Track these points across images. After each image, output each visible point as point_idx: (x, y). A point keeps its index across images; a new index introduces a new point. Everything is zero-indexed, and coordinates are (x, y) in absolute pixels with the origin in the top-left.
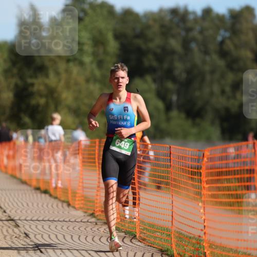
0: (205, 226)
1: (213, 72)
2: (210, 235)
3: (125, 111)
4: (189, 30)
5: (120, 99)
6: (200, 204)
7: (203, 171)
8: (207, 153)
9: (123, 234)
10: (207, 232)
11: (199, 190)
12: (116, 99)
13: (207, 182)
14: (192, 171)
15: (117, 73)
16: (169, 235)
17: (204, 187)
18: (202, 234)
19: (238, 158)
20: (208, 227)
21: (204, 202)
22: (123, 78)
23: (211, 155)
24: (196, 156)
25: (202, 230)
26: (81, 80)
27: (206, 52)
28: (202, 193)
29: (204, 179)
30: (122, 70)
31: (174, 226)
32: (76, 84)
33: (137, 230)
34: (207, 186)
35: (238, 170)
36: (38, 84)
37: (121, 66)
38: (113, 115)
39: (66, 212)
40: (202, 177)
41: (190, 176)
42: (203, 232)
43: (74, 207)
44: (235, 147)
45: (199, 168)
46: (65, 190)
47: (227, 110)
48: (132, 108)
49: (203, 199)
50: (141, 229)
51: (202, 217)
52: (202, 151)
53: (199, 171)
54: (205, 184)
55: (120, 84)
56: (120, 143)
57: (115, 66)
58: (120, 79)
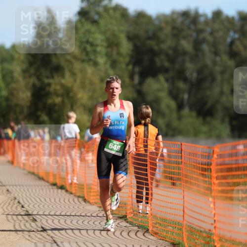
0: (215, 221)
2: (220, 229)
3: (121, 117)
4: (200, 31)
5: (115, 105)
6: (211, 199)
7: (213, 167)
8: (217, 150)
9: (136, 228)
10: (217, 226)
11: (209, 186)
13: (217, 178)
14: (202, 167)
15: (112, 84)
16: (181, 229)
17: (214, 183)
18: (212, 228)
20: (219, 221)
21: (214, 198)
22: (117, 88)
23: (220, 151)
24: (206, 153)
25: (212, 224)
27: (216, 53)
28: (213, 188)
29: (214, 175)
30: (117, 82)
31: (186, 220)
32: (92, 84)
33: (149, 224)
34: (217, 182)
36: (55, 84)
39: (81, 207)
40: (212, 173)
41: (201, 172)
42: (213, 226)
43: (89, 202)
45: (209, 164)
46: (81, 186)
49: (213, 194)
50: (154, 223)
51: (212, 212)
52: (212, 148)
53: (209, 167)
54: (215, 179)
55: (114, 94)
56: (113, 146)
57: (111, 78)
58: (115, 89)
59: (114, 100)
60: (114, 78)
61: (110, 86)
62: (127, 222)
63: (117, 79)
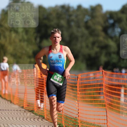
0: (78, 113)
1: (82, 36)
2: (81, 117)
3: (59, 57)
4: (70, 16)
5: (56, 50)
6: (76, 102)
7: (78, 85)
8: (79, 76)
9: (38, 117)
10: (79, 115)
11: (76, 95)
12: (54, 50)
14: (72, 85)
15: (55, 34)
16: (61, 117)
17: (78, 93)
19: (95, 79)
20: (80, 113)
21: (78, 101)
22: (58, 37)
23: (81, 77)
24: (74, 78)
25: (77, 114)
26: (17, 40)
27: (79, 27)
30: (58, 33)
31: (64, 113)
33: (45, 114)
35: (95, 85)
37: (58, 30)
38: (52, 60)
39: (10, 106)
40: (77, 88)
41: (71, 88)
42: (78, 116)
43: (13, 103)
44: (93, 73)
45: (76, 84)
46: (9, 95)
47: (89, 55)
48: (64, 56)
49: (78, 99)
50: (47, 114)
51: (77, 108)
52: (77, 75)
53: (75, 85)
54: (79, 92)
55: (56, 41)
56: (57, 77)
57: (54, 30)
58: (57, 38)
59: (56, 45)
60: (57, 30)
61: (53, 36)
62: (33, 114)
63: (58, 31)
